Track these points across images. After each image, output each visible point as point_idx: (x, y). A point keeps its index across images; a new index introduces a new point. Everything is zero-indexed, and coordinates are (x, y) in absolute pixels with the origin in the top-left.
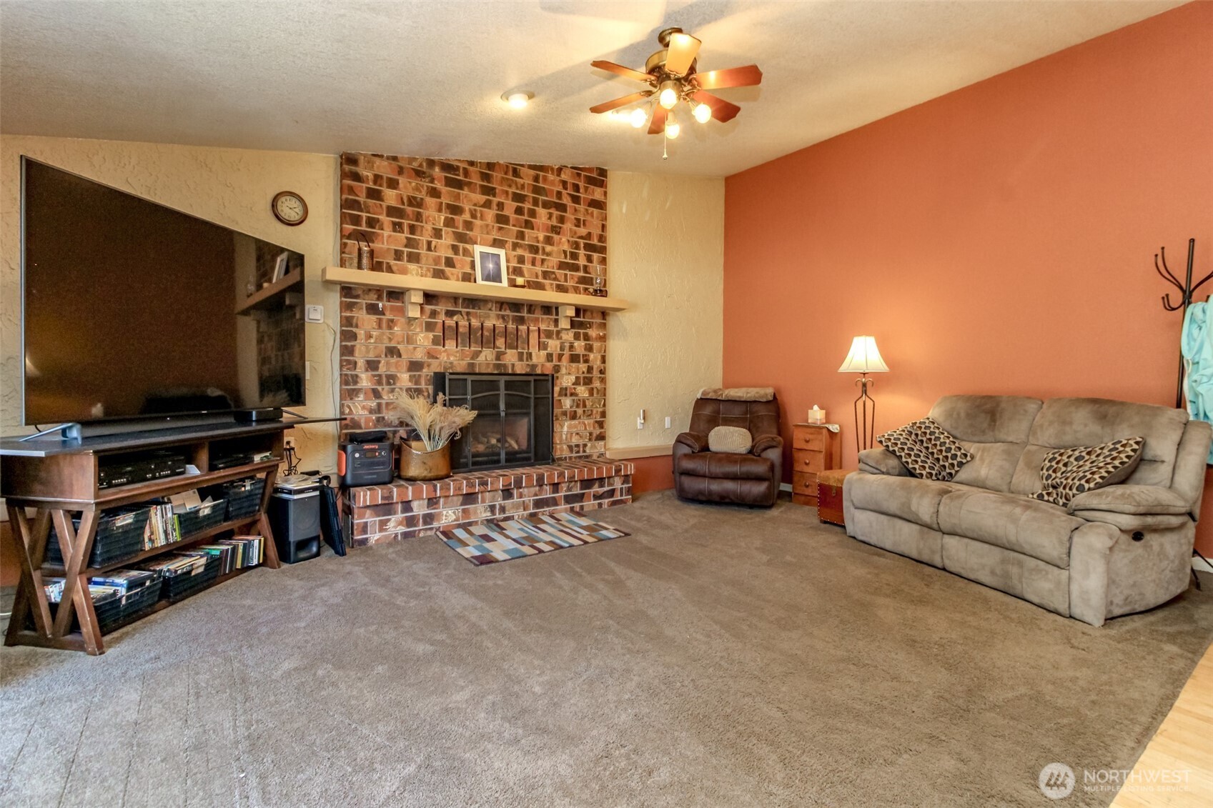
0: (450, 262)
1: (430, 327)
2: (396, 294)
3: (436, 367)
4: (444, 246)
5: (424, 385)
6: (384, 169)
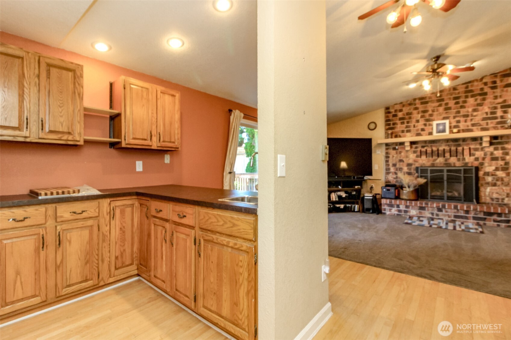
0: (423, 130)
1: (414, 152)
2: (402, 144)
3: (417, 165)
4: (420, 125)
5: (413, 171)
6: (398, 107)
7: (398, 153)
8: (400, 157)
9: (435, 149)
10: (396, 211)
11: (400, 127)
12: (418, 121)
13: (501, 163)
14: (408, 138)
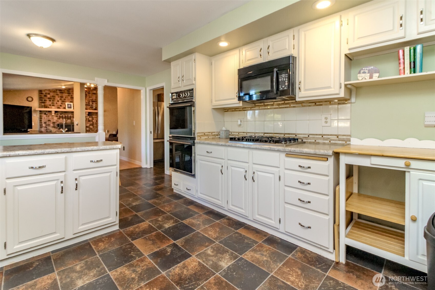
0: (61, 106)
1: (57, 116)
2: (50, 112)
3: (58, 123)
4: (59, 103)
5: (56, 126)
6: (47, 92)
7: (48, 116)
8: (49, 119)
9: (66, 115)
11: (48, 103)
12: (58, 101)
13: (91, 122)
14: (53, 109)
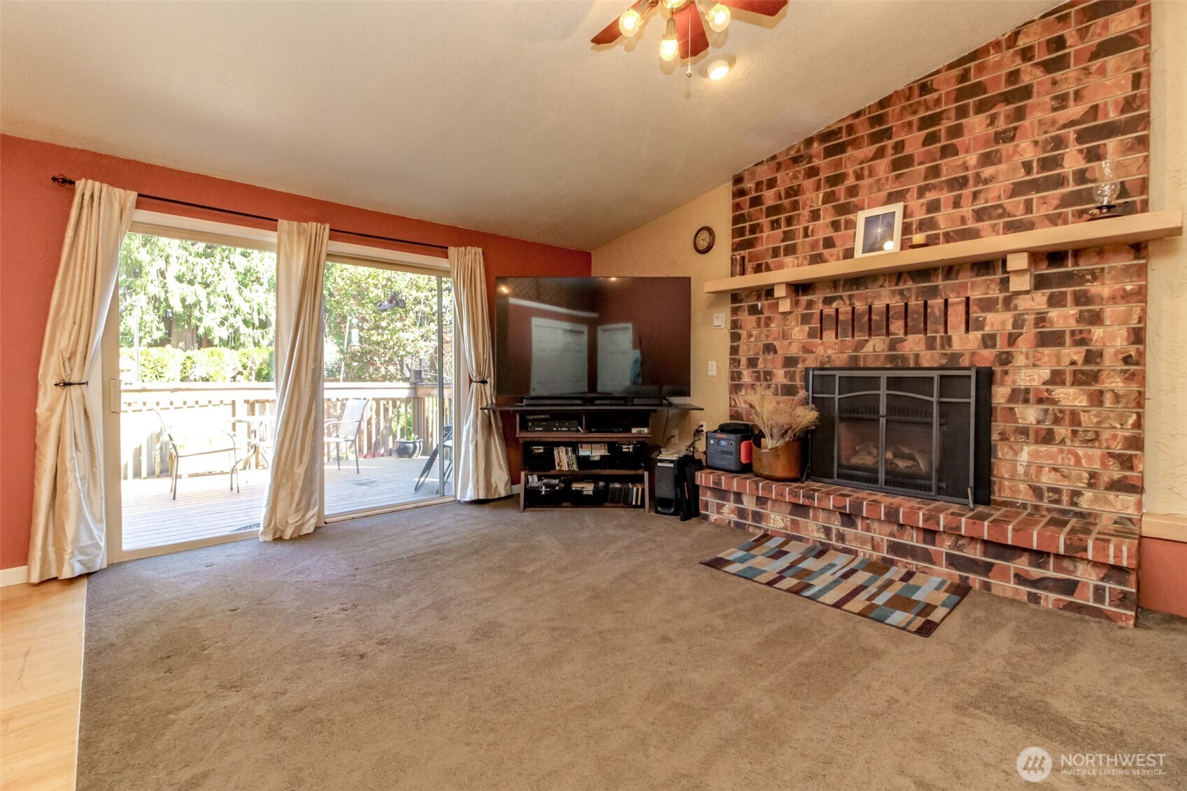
0: (829, 243)
1: (805, 319)
2: (769, 291)
3: (811, 362)
4: (822, 229)
5: (798, 382)
6: (764, 173)
7: (762, 323)
8: (767, 337)
9: (860, 306)
10: (732, 512)
11: (769, 238)
12: (815, 215)
13: (1073, 353)
14: (781, 273)
